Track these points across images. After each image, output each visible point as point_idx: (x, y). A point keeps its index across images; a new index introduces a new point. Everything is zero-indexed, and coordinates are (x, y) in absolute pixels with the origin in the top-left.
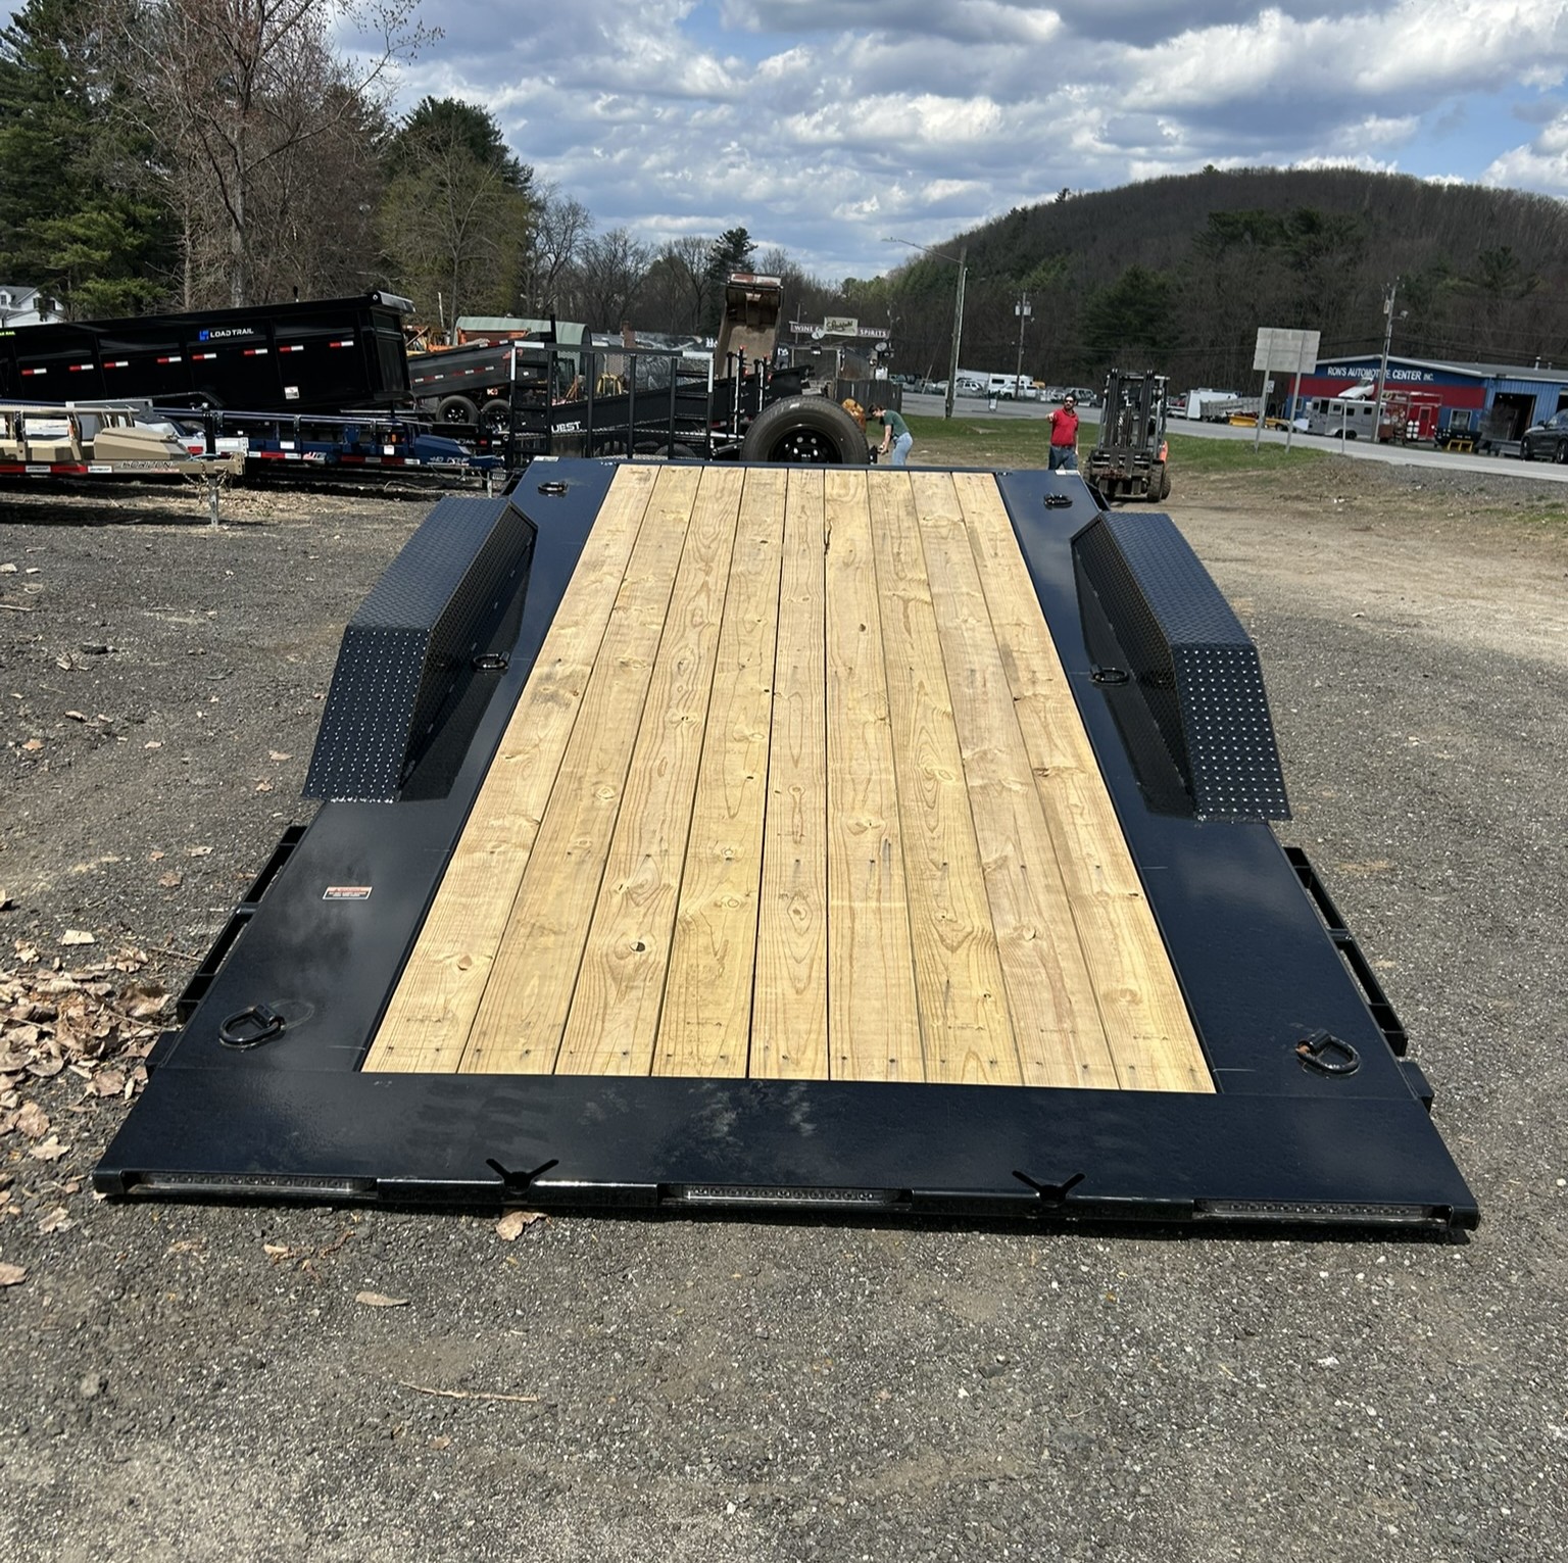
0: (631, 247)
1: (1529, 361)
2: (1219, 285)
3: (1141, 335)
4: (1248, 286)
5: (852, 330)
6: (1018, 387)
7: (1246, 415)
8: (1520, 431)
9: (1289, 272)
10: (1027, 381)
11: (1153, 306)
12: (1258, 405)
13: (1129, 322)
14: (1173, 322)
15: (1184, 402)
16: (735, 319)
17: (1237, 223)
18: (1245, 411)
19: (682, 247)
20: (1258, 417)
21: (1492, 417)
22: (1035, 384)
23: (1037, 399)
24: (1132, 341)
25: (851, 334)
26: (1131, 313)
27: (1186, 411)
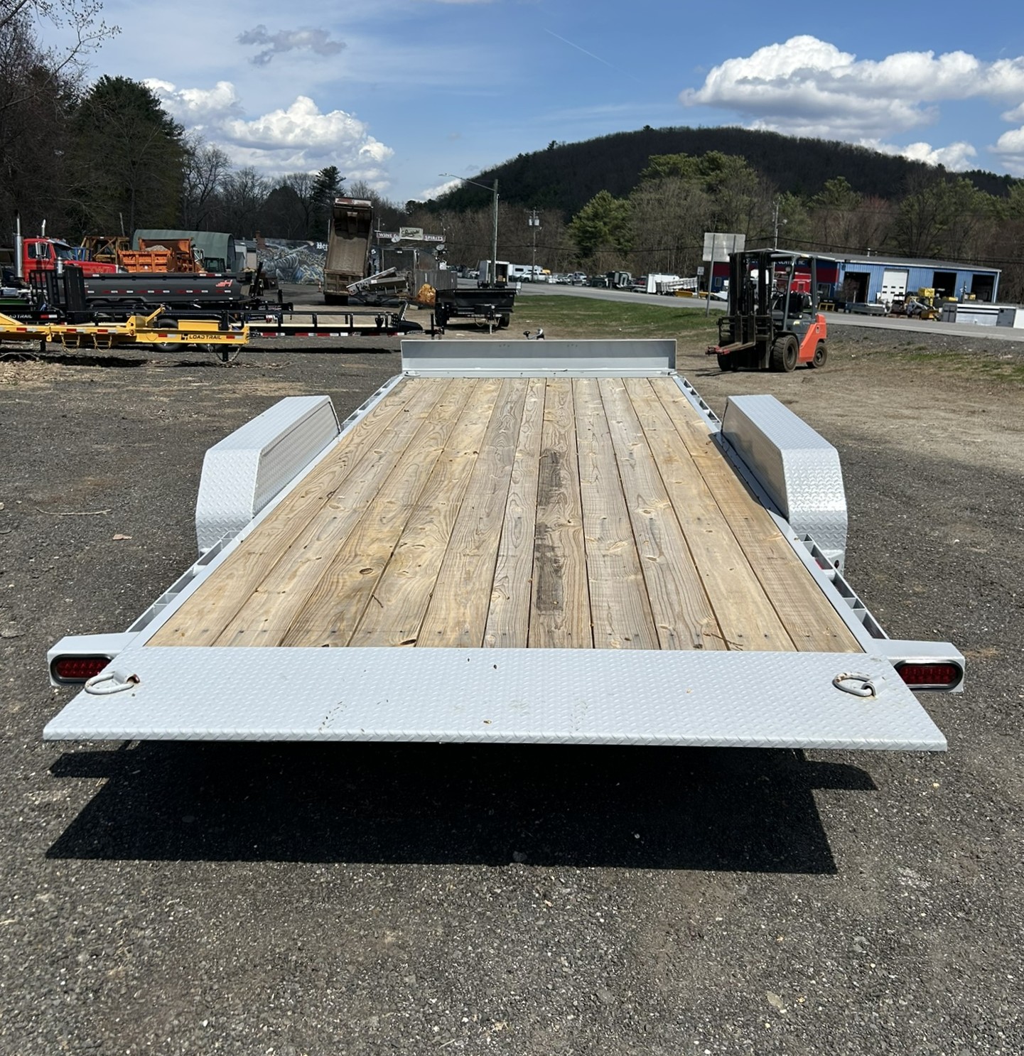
0: (257, 180)
1: (862, 251)
2: (660, 204)
3: (611, 238)
4: (679, 205)
5: (420, 237)
6: (533, 274)
7: (687, 290)
8: (862, 297)
9: (705, 195)
10: (538, 269)
11: (616, 218)
12: (692, 283)
13: (601, 230)
14: (630, 230)
15: (645, 282)
16: (340, 230)
17: (668, 163)
18: (685, 287)
19: (293, 181)
20: (694, 291)
21: (844, 287)
22: (544, 271)
23: (545, 282)
24: (605, 242)
25: (418, 239)
26: (602, 223)
27: (646, 288)
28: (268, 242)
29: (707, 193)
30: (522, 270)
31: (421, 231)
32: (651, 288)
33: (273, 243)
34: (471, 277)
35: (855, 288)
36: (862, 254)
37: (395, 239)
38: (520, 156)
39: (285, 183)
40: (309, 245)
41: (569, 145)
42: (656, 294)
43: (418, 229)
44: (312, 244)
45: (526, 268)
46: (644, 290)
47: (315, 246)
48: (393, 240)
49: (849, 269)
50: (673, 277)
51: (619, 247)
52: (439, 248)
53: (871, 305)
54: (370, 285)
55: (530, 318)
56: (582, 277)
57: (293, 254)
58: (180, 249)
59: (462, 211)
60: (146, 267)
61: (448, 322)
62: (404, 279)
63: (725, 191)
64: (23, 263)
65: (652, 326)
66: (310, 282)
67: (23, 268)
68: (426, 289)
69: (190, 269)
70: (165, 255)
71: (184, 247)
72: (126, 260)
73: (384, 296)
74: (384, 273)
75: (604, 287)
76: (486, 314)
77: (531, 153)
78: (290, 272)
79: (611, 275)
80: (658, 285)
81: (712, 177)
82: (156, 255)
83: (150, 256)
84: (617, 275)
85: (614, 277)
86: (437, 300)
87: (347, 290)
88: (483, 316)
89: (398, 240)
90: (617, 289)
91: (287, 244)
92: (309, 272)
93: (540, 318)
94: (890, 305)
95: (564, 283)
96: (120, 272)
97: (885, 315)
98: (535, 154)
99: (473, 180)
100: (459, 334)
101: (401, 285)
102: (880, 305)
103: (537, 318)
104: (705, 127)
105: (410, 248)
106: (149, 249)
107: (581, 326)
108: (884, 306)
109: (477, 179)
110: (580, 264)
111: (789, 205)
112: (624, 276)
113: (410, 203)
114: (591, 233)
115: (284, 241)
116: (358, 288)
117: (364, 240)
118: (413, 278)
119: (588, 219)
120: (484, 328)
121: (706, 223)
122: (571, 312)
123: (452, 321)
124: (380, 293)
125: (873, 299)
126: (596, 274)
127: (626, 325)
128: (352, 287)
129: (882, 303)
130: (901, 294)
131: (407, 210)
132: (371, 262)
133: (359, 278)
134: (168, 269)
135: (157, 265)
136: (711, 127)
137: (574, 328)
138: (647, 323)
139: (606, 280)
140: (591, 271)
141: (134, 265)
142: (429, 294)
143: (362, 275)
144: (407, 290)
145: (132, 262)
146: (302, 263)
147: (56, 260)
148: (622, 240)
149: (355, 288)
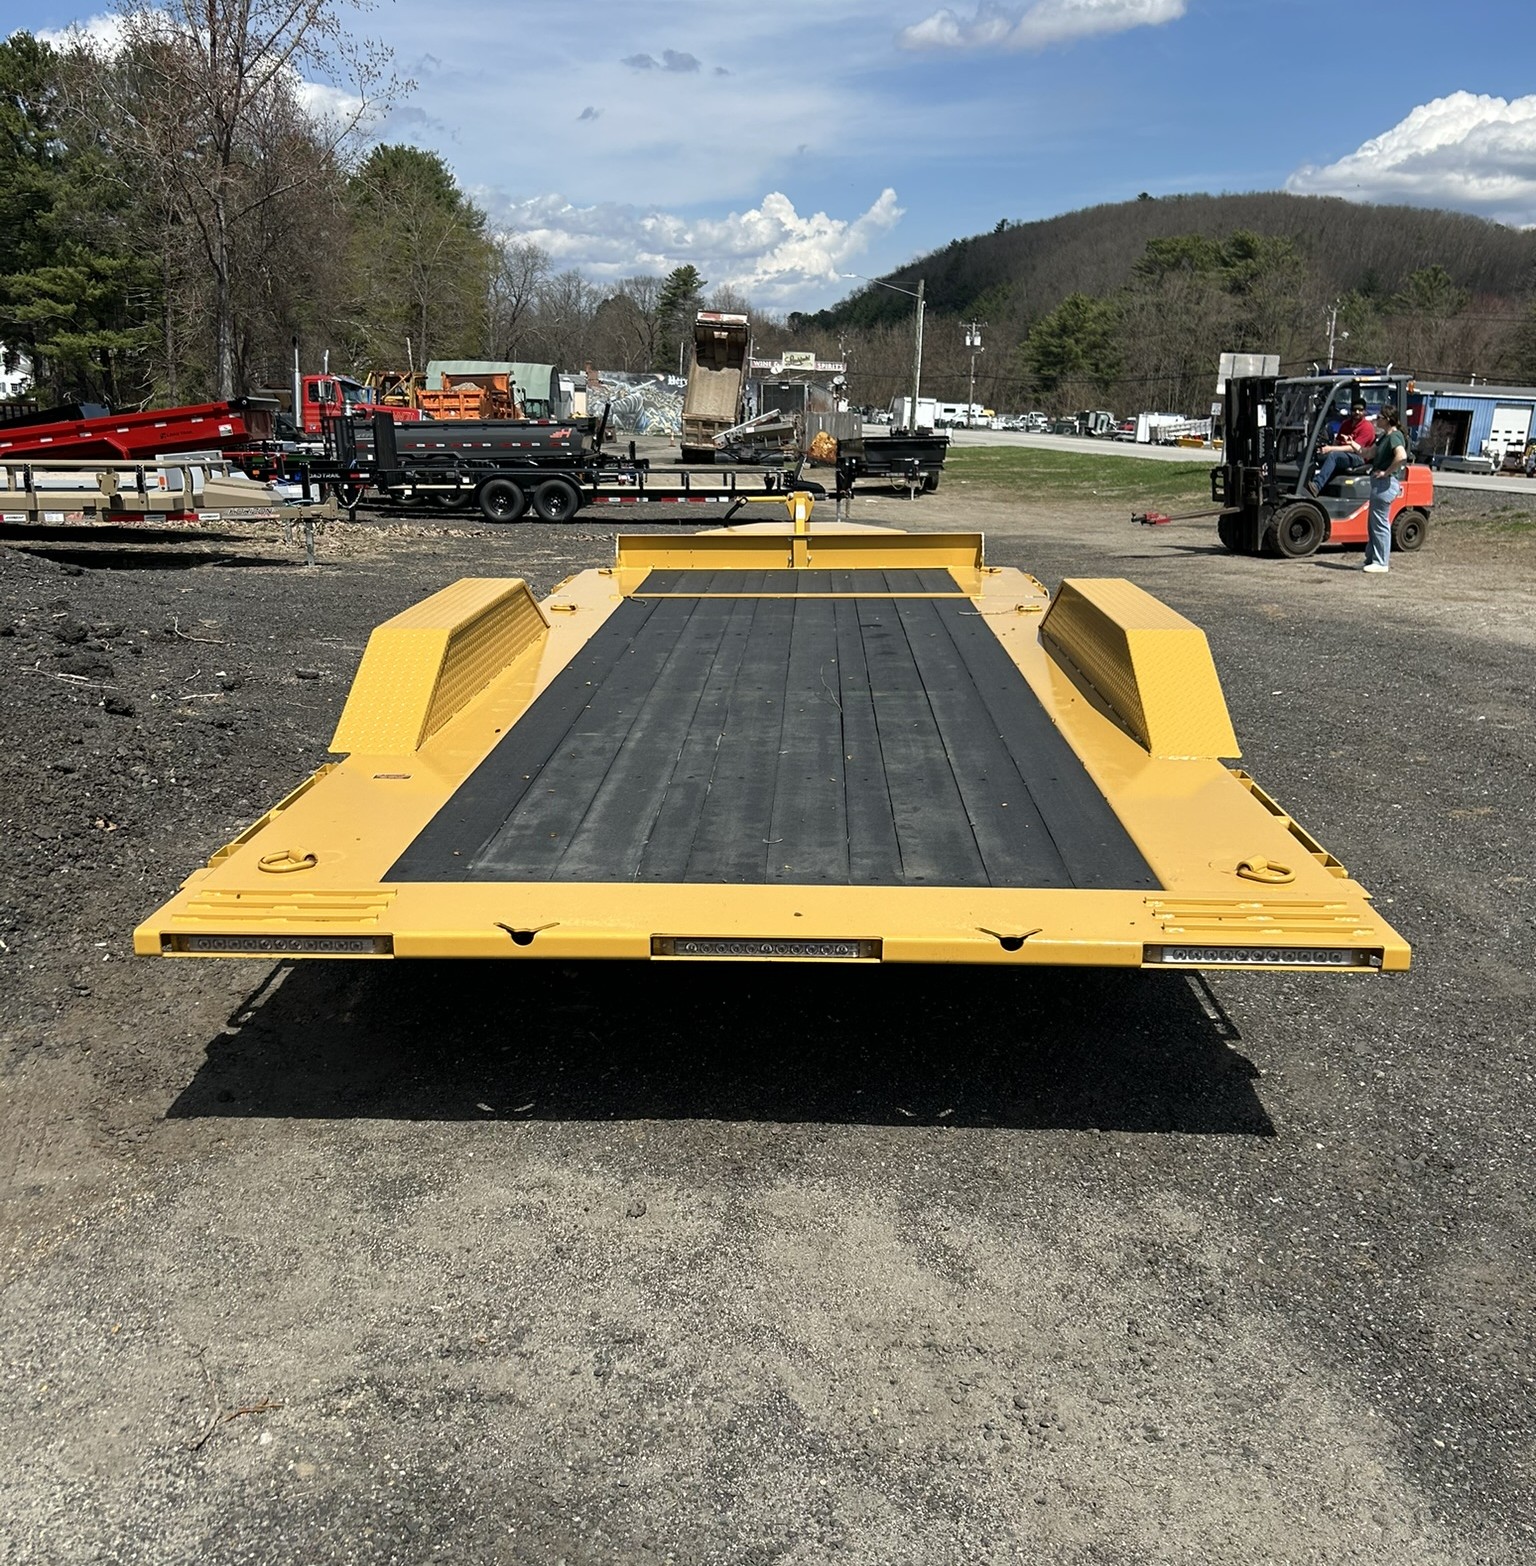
0: (584, 288)
1: (1464, 378)
2: (1160, 311)
3: (1084, 362)
4: (1188, 311)
5: (810, 364)
6: (970, 416)
7: (1194, 437)
8: (1459, 446)
9: (1228, 297)
10: (977, 408)
11: (1094, 333)
12: (1205, 427)
13: (1071, 350)
14: (1115, 349)
15: (1134, 426)
16: (704, 357)
17: (1174, 250)
18: (1193, 433)
19: (633, 286)
20: (1206, 439)
21: (1431, 433)
22: (986, 412)
23: (988, 427)
24: (1076, 368)
25: (809, 368)
26: (1072, 341)
27: (1135, 435)
28: (602, 376)
29: (1231, 293)
30: (953, 411)
31: (812, 356)
32: (1143, 434)
33: (609, 377)
34: (881, 422)
35: (1448, 434)
36: (1463, 382)
37: (777, 368)
38: (954, 243)
39: (622, 290)
40: (657, 379)
41: (1026, 225)
42: (1149, 443)
43: (807, 354)
44: (661, 378)
45: (960, 408)
46: (1132, 438)
47: (666, 380)
48: (773, 371)
49: (1441, 405)
50: (1175, 418)
51: (1097, 375)
52: (838, 380)
53: (1471, 458)
54: (745, 435)
55: (967, 477)
56: (1040, 420)
57: (636, 392)
58: (495, 388)
59: (870, 326)
60: (453, 413)
61: (854, 485)
62: (791, 425)
63: (1257, 292)
64: (303, 408)
65: (1141, 488)
66: (659, 433)
67: (303, 415)
68: (821, 439)
69: (509, 415)
70: (477, 396)
71: (500, 386)
72: (427, 403)
73: (764, 450)
74: (763, 417)
75: (1073, 433)
76: (906, 472)
77: (970, 237)
78: (632, 419)
79: (1084, 417)
80: (1153, 430)
81: (1239, 270)
82: (466, 396)
83: (458, 397)
84: (1092, 417)
85: (1087, 420)
86: (838, 454)
87: (713, 442)
88: (902, 474)
89: (780, 371)
90: (1091, 436)
91: (629, 379)
92: (658, 419)
93: (980, 477)
94: (1501, 459)
95: (1015, 429)
96: (425, 419)
97: (1492, 473)
98: (976, 240)
99: (884, 280)
100: (870, 500)
101: (786, 435)
102: (1484, 459)
103: (976, 478)
104: (1232, 194)
105: (798, 382)
106: (456, 388)
107: (1039, 488)
108: (1491, 460)
109: (890, 279)
110: (1038, 401)
111: (1355, 310)
112: (1102, 417)
113: (795, 315)
114: (1057, 355)
115: (624, 375)
116: (728, 439)
117: (737, 371)
118: (804, 425)
119: (1052, 335)
120: (904, 492)
121: (1228, 338)
122: (1024, 470)
123: (859, 483)
124: (759, 446)
125: (1477, 451)
126: (1062, 416)
127: (1103, 486)
128: (720, 437)
129: (1488, 455)
130: (1519, 443)
131: (790, 326)
132: (745, 402)
133: (728, 425)
134: (482, 414)
135: (466, 409)
136: (1241, 193)
137: (1029, 491)
138: (1133, 483)
139: (1077, 423)
140: (1053, 411)
141: (437, 410)
142: (825, 447)
143: (733, 420)
144: (794, 441)
145: (435, 405)
146: (647, 405)
147: (344, 403)
148: (1102, 365)
149: (723, 439)
